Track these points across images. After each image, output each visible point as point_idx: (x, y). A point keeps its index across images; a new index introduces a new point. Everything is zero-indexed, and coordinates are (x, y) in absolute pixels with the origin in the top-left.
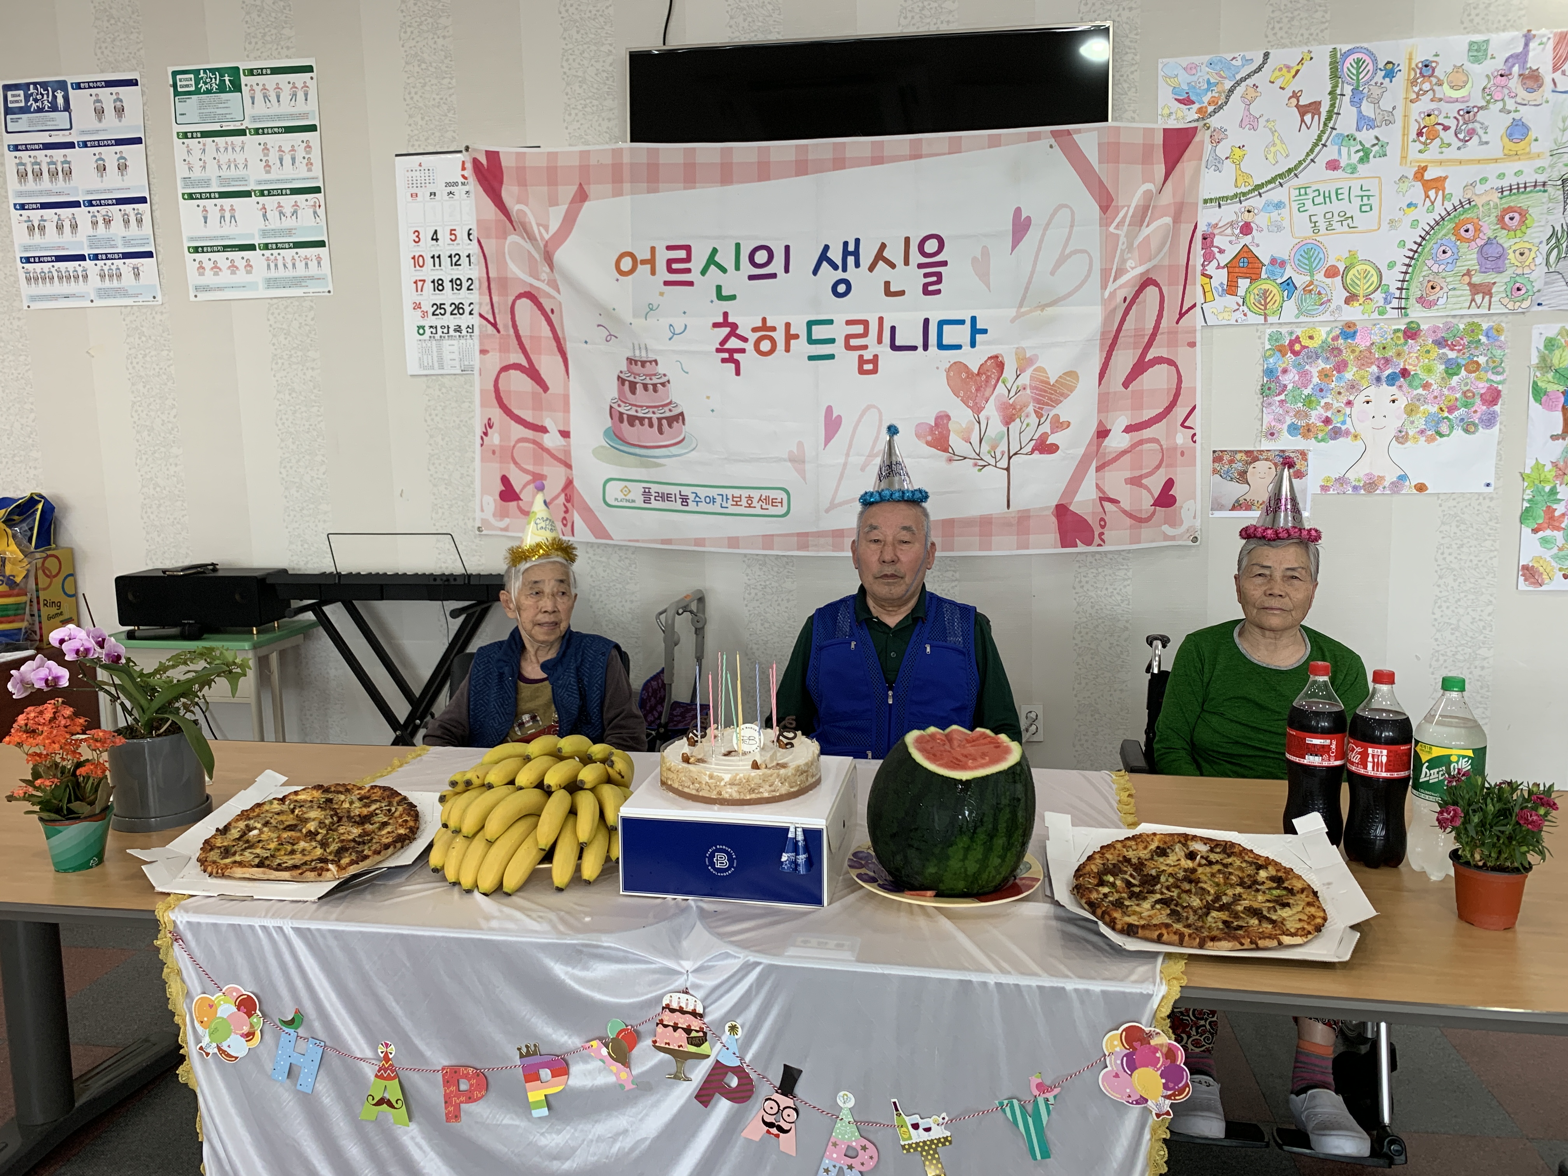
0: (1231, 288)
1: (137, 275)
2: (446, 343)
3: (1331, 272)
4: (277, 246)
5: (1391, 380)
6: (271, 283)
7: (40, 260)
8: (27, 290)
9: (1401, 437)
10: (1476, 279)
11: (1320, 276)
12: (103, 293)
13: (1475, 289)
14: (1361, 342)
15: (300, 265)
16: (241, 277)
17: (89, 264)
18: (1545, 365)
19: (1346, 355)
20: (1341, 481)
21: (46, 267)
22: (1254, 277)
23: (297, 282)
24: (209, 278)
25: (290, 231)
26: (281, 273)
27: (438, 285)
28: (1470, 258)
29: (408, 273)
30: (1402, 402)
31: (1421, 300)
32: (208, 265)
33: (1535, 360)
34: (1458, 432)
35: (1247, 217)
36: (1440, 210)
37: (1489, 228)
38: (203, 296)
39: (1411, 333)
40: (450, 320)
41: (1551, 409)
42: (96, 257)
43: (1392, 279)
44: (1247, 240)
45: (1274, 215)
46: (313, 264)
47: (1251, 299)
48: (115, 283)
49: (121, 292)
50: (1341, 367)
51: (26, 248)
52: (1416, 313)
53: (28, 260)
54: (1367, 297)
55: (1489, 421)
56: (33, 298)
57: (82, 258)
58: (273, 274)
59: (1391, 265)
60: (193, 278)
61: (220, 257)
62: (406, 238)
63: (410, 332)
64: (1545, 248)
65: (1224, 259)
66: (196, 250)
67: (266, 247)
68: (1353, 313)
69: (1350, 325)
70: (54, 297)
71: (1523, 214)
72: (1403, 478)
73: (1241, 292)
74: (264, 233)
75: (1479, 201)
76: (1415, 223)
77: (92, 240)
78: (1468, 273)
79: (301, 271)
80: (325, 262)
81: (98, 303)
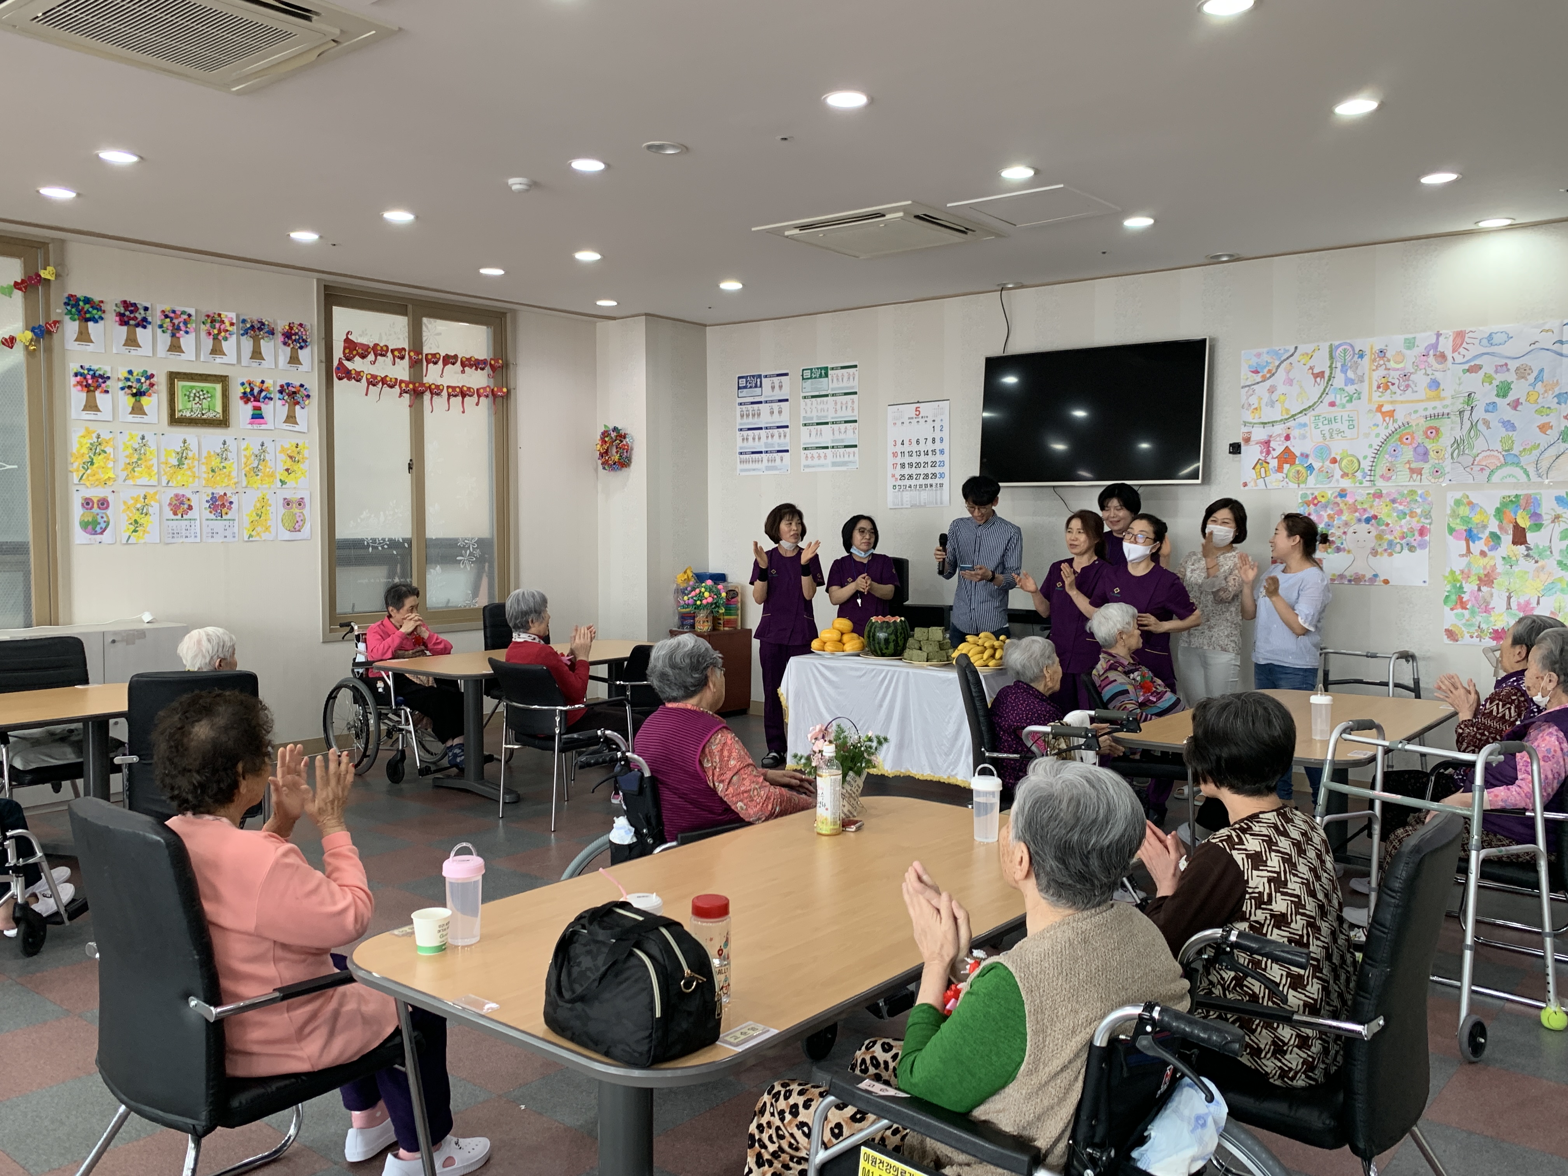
0: (1280, 469)
1: (782, 460)
2: (904, 493)
3: (1334, 461)
4: (837, 447)
5: (1368, 521)
6: (834, 464)
7: (746, 453)
8: (740, 466)
9: (1375, 553)
10: (1413, 465)
11: (1328, 463)
12: (768, 468)
13: (1412, 471)
14: (1350, 500)
15: (846, 456)
16: (822, 461)
17: (763, 455)
18: (1454, 515)
19: (1342, 506)
20: (1341, 576)
21: (747, 456)
22: (1292, 463)
23: (845, 464)
24: (810, 462)
25: (842, 440)
26: (838, 459)
27: (903, 466)
28: (1408, 453)
29: (891, 460)
30: (1374, 533)
31: (1382, 476)
32: (809, 456)
33: (1449, 512)
34: (1406, 551)
35: (1289, 432)
36: (1391, 428)
37: (1420, 438)
38: (807, 470)
39: (1378, 495)
40: (907, 482)
41: (1457, 538)
42: (767, 452)
43: (1366, 465)
44: (1288, 443)
45: (1302, 431)
46: (852, 455)
47: (1291, 475)
48: (773, 464)
49: (774, 468)
50: (1340, 512)
51: (741, 448)
52: (1380, 483)
53: (741, 453)
54: (1353, 474)
55: (1422, 546)
56: (742, 470)
57: (761, 452)
58: (835, 460)
59: (1365, 457)
60: (804, 462)
61: (815, 452)
62: (891, 443)
63: (890, 487)
64: (1450, 450)
65: (1275, 454)
66: (805, 449)
67: (833, 447)
68: (1345, 483)
69: (1343, 490)
70: (749, 470)
71: (1437, 430)
72: (1376, 576)
73: (1285, 471)
74: (833, 441)
75: (1413, 423)
76: (1378, 435)
77: (766, 445)
78: (1408, 462)
79: (846, 459)
80: (857, 455)
81: (766, 473)
